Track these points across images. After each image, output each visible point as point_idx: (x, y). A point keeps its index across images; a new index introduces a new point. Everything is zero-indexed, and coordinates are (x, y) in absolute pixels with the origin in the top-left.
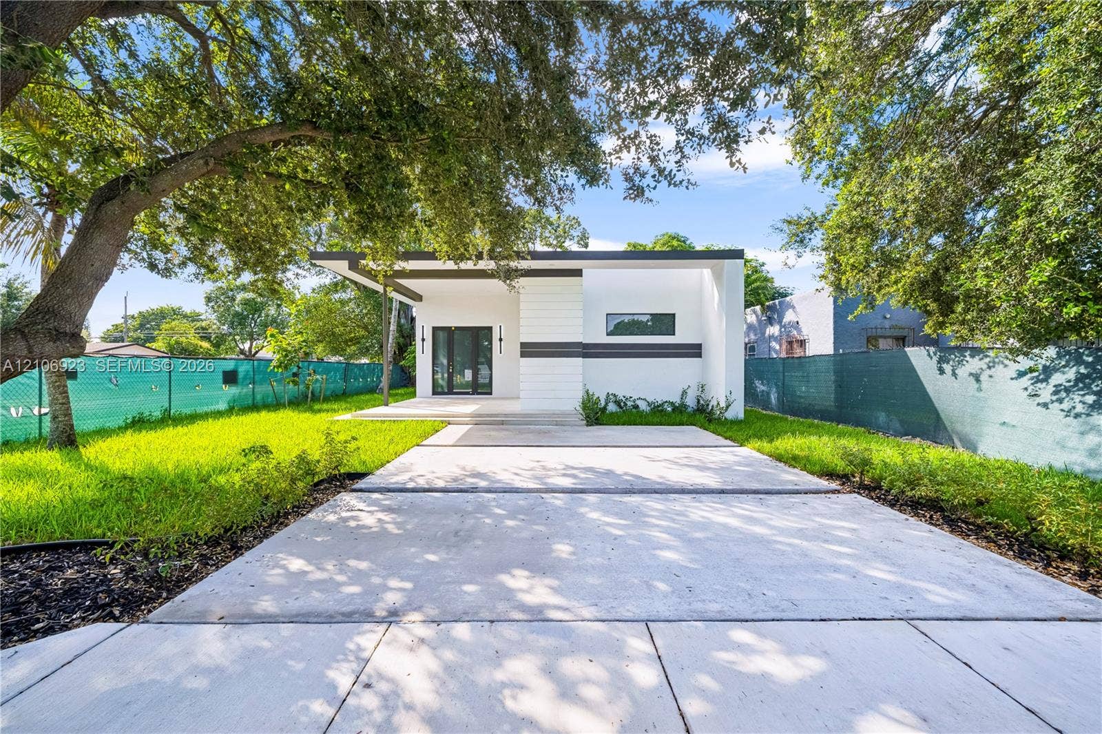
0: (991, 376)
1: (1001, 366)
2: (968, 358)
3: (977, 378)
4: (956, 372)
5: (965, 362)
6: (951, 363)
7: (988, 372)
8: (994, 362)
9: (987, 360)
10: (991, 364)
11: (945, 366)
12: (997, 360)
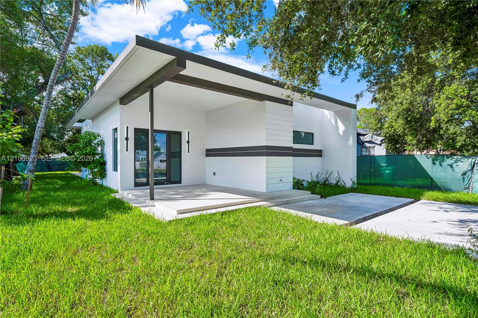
0: (457, 166)
1: (460, 162)
2: (446, 159)
3: (451, 166)
4: (441, 164)
5: (445, 161)
6: (439, 161)
7: (455, 164)
8: (457, 161)
9: (454, 160)
10: (456, 161)
11: (436, 162)
12: (458, 160)
